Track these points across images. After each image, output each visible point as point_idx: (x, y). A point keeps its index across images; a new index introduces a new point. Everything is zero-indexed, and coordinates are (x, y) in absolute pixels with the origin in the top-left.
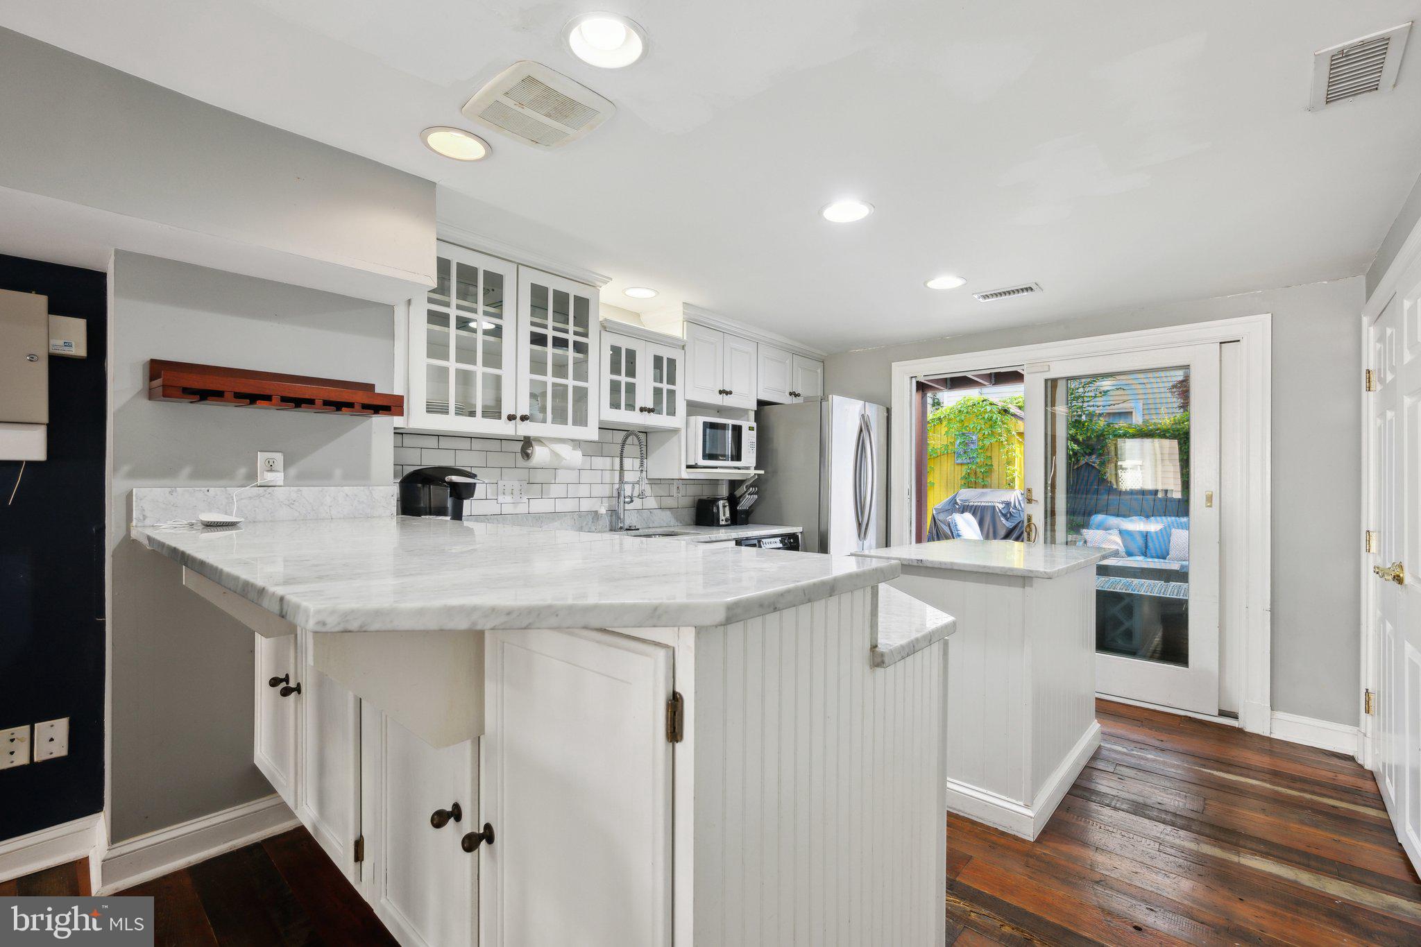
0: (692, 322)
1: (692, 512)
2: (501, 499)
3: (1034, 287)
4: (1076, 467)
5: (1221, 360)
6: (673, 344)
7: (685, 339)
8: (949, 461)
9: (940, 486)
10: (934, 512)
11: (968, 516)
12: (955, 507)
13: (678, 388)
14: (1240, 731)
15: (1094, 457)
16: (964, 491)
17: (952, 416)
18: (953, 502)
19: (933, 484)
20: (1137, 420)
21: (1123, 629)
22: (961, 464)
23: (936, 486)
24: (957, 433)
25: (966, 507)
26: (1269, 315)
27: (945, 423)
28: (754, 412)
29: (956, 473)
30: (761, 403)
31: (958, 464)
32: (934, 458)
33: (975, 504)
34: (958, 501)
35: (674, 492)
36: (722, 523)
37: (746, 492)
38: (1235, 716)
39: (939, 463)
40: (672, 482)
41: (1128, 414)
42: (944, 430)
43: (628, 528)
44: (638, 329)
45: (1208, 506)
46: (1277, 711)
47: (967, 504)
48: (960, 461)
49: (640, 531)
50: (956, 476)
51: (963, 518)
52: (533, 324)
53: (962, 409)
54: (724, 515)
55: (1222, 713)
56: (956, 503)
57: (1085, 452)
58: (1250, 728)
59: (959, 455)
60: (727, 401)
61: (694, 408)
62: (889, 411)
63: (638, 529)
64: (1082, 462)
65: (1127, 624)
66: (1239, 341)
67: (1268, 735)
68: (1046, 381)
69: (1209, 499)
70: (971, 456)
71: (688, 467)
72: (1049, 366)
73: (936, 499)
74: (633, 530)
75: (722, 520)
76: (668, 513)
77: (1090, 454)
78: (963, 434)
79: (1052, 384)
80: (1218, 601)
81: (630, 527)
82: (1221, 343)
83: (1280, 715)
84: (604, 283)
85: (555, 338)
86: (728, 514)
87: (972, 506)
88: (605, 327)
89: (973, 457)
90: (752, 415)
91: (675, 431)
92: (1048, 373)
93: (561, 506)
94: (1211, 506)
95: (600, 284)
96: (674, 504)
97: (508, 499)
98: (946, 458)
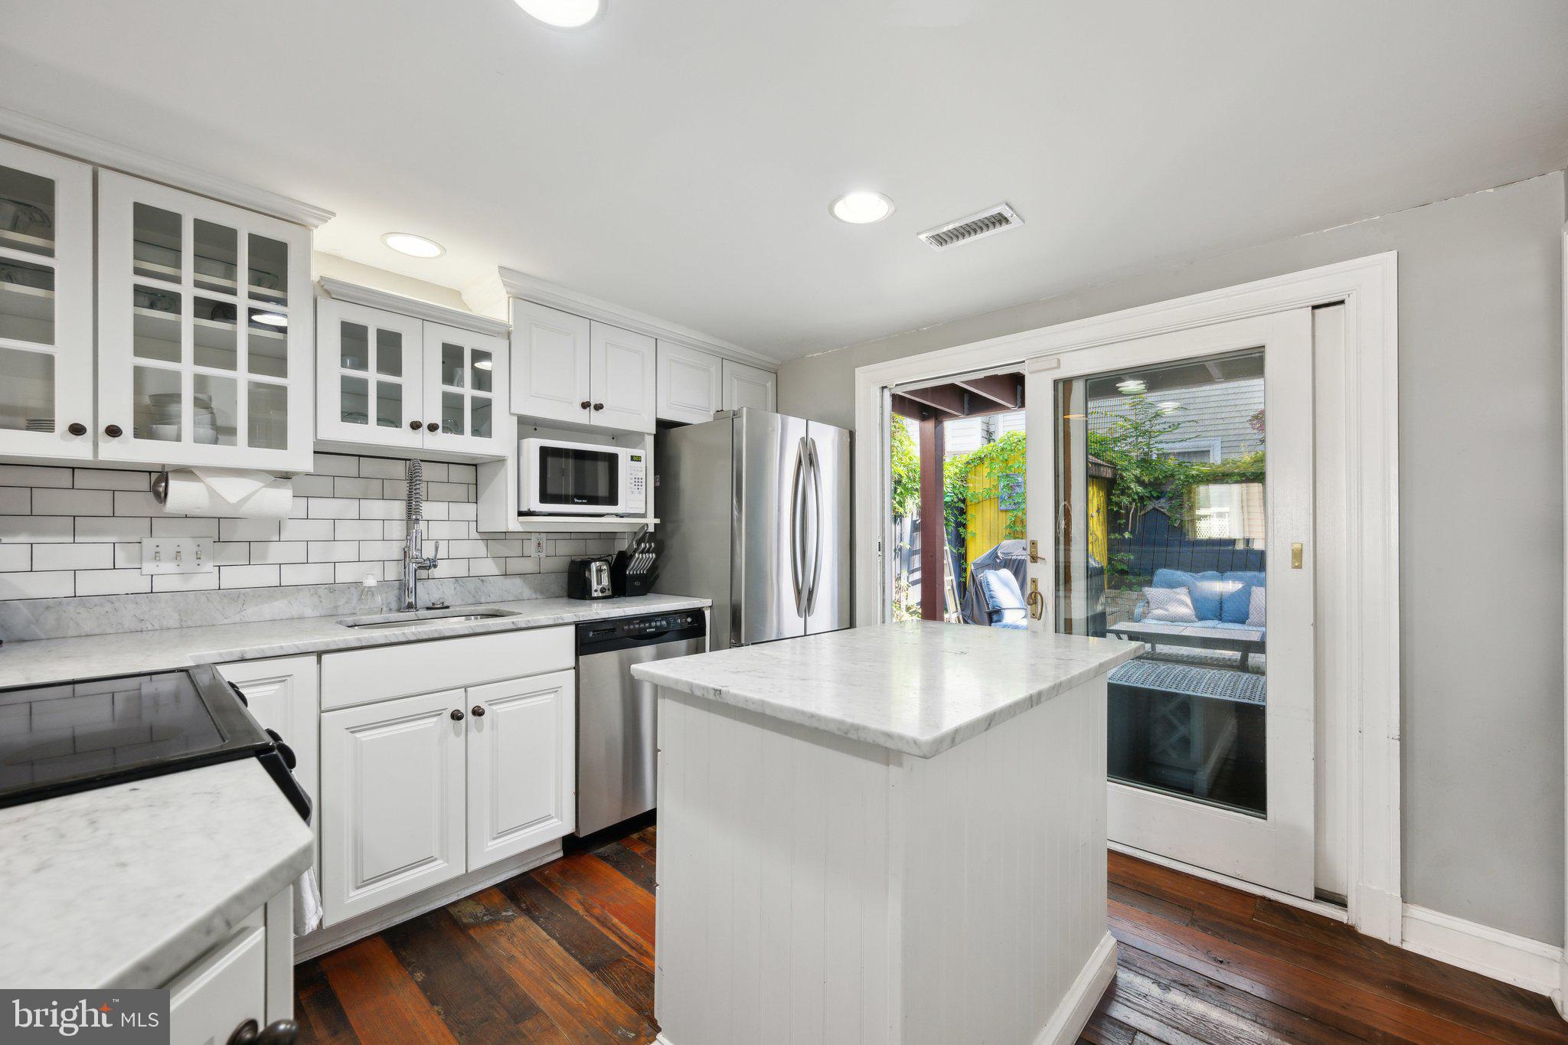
0: (521, 299)
1: (564, 579)
2: (149, 567)
3: (1007, 213)
4: (1142, 513)
5: (1313, 336)
6: (484, 329)
7: (510, 323)
8: (992, 506)
9: (983, 536)
10: (973, 568)
11: (1006, 573)
12: (994, 562)
13: (497, 395)
14: (1348, 932)
15: (1163, 501)
16: (1006, 542)
17: (994, 455)
18: (994, 555)
19: (975, 534)
20: (1216, 458)
21: (1175, 737)
22: (1006, 511)
23: (978, 536)
24: (1000, 474)
25: (1008, 562)
26: (1395, 253)
27: (987, 462)
28: (652, 438)
29: (1000, 520)
30: (664, 427)
31: (1002, 511)
32: (976, 504)
33: (1019, 558)
34: (999, 554)
35: (531, 548)
36: (595, 594)
37: (635, 551)
38: (1341, 902)
39: (981, 510)
40: (528, 536)
41: (1205, 453)
42: (986, 471)
43: (431, 605)
44: (460, 314)
45: (1296, 567)
46: (1412, 903)
47: (1010, 557)
48: (1003, 507)
49: (451, 609)
50: (1000, 525)
51: (997, 575)
52: (138, 271)
53: (1005, 446)
54: (599, 582)
55: (1321, 896)
56: (997, 557)
57: (1152, 496)
58: (1365, 929)
59: (1002, 499)
60: (597, 419)
61: (528, 426)
62: (852, 435)
63: (447, 607)
64: (1150, 507)
65: (1182, 730)
66: (1342, 302)
67: (1395, 942)
68: (1056, 382)
69: (1297, 556)
70: (1016, 501)
71: (521, 514)
72: (1059, 360)
73: (977, 551)
74: (437, 608)
75: (596, 591)
76: (518, 581)
77: (1158, 498)
78: (1007, 476)
79: (1063, 387)
80: (1312, 719)
81: (433, 604)
82: (1315, 307)
83: (1417, 912)
84: (319, 219)
85: (198, 301)
86: (605, 581)
87: (1015, 560)
88: (328, 290)
89: (1018, 503)
90: (650, 442)
91: (500, 461)
92: (1056, 371)
93: (291, 576)
94: (1300, 567)
95: (316, 222)
96: (528, 566)
97: (169, 567)
98: (988, 505)
